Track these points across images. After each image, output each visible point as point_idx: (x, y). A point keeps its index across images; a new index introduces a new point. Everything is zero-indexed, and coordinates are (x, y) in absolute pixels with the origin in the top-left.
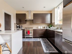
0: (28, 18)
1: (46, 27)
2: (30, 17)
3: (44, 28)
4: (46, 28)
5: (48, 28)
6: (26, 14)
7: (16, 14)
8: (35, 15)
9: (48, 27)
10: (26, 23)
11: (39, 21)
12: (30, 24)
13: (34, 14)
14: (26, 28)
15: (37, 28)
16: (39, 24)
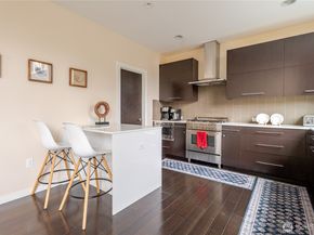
4: (308, 127)
7: (160, 66)
12: (216, 103)
13: (230, 53)
14: (195, 120)
15: (251, 122)
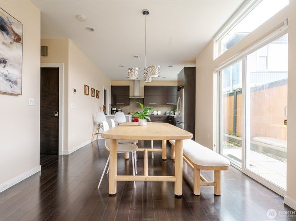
0: (134, 94)
1: (168, 112)
2: (137, 92)
3: (166, 114)
4: (168, 115)
5: (173, 114)
6: (130, 86)
7: (111, 86)
8: (147, 89)
9: (172, 112)
10: (129, 105)
11: (158, 98)
13: (145, 87)
15: (152, 114)
16: (155, 106)
